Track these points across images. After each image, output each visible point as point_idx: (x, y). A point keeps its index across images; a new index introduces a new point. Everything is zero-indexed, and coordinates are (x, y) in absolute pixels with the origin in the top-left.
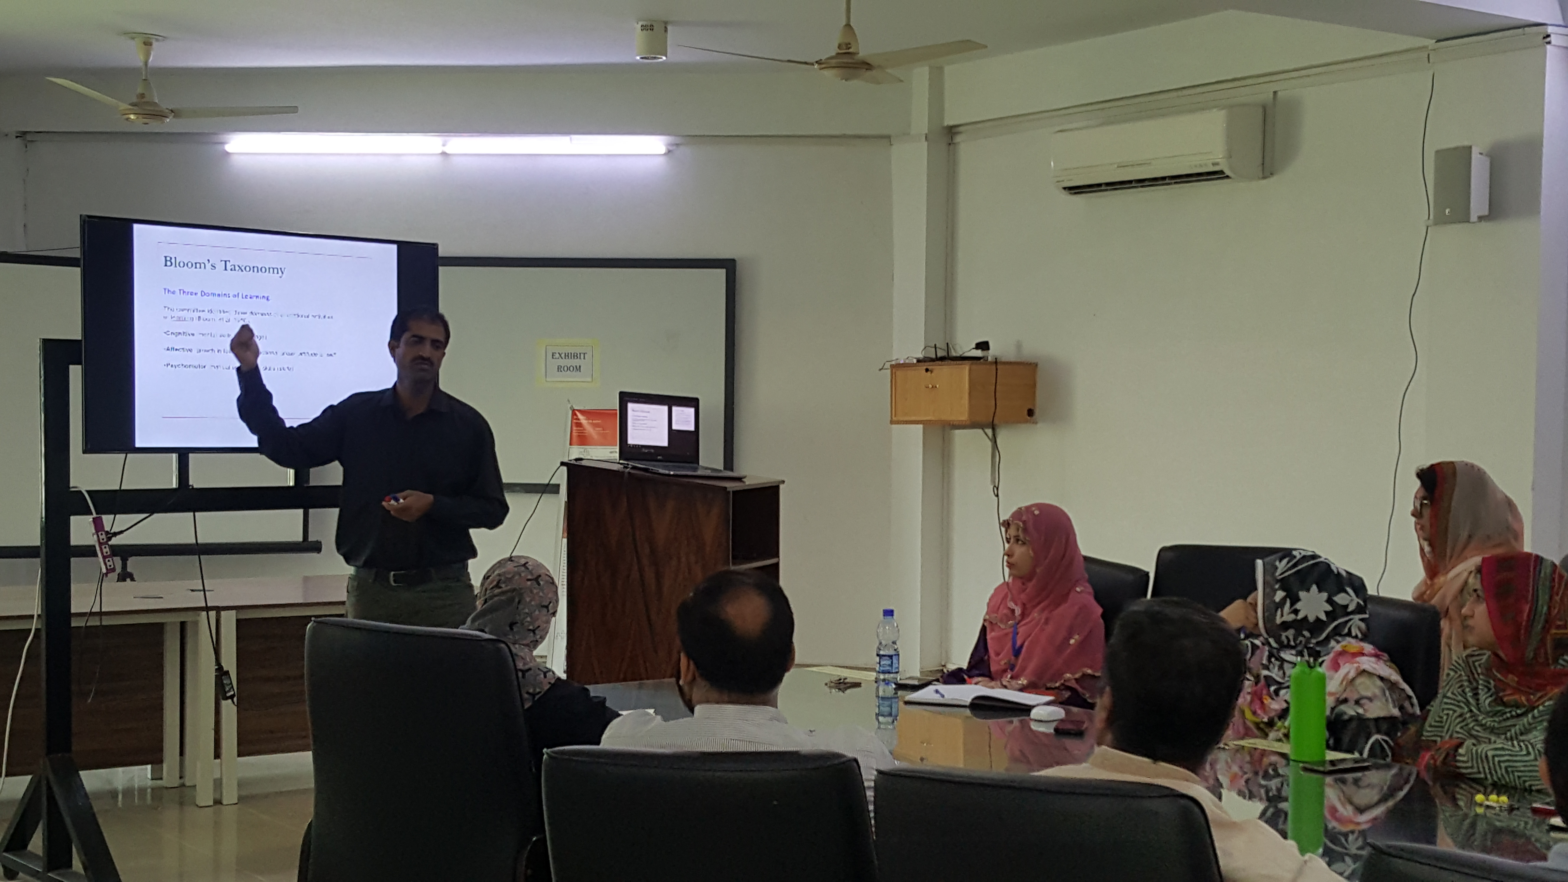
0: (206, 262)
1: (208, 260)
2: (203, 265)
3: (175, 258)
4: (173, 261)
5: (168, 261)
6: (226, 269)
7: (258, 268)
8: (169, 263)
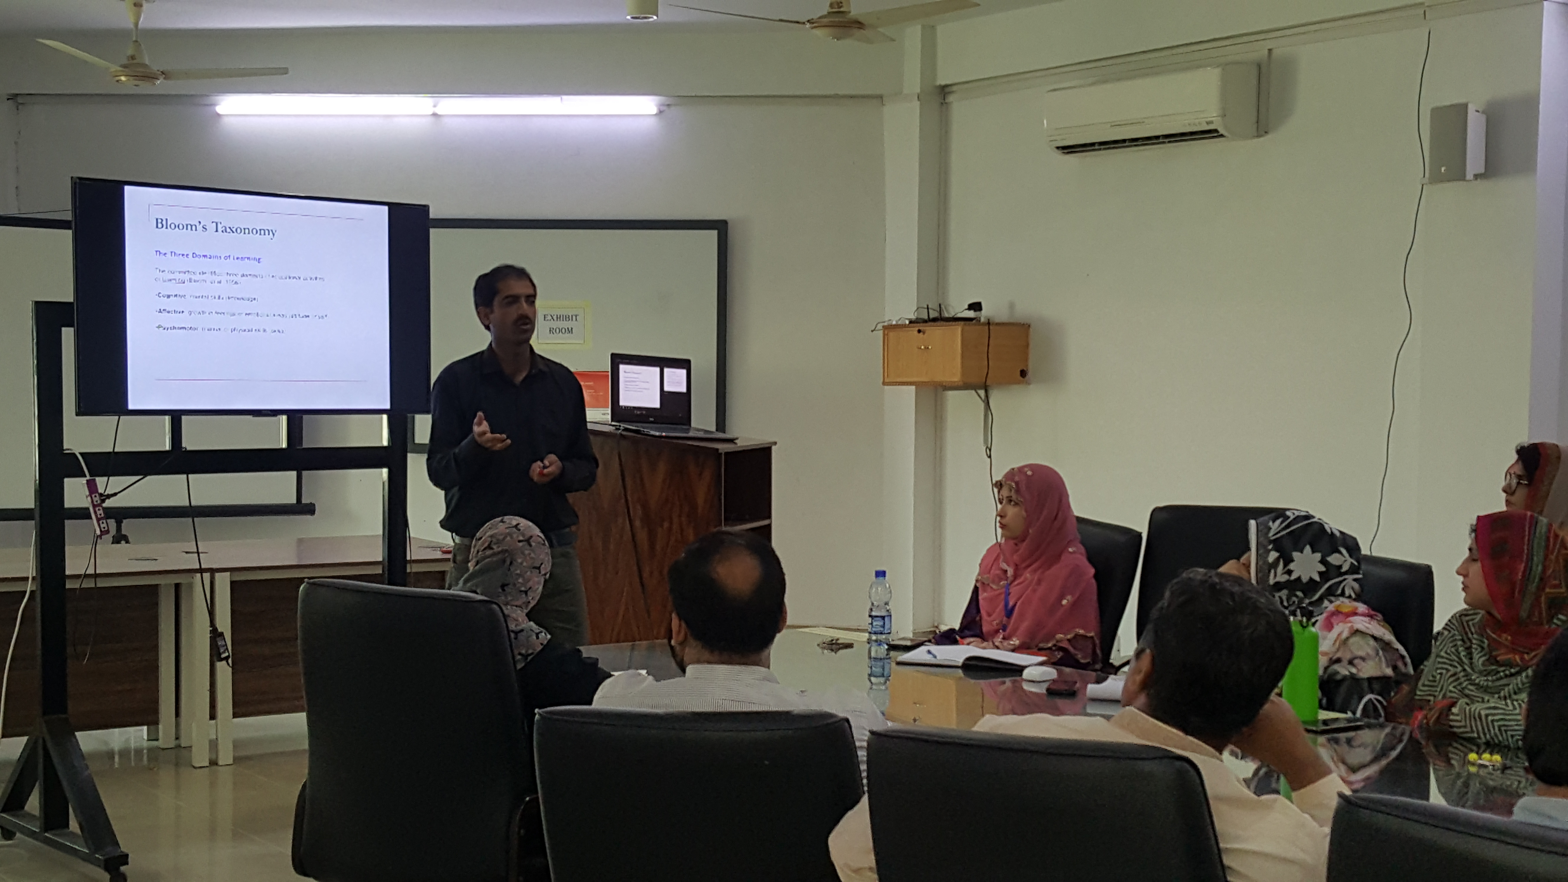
0: (197, 224)
1: (200, 222)
2: (194, 228)
3: (167, 220)
4: (164, 222)
5: (160, 223)
6: (217, 231)
7: (248, 229)
8: (160, 225)
